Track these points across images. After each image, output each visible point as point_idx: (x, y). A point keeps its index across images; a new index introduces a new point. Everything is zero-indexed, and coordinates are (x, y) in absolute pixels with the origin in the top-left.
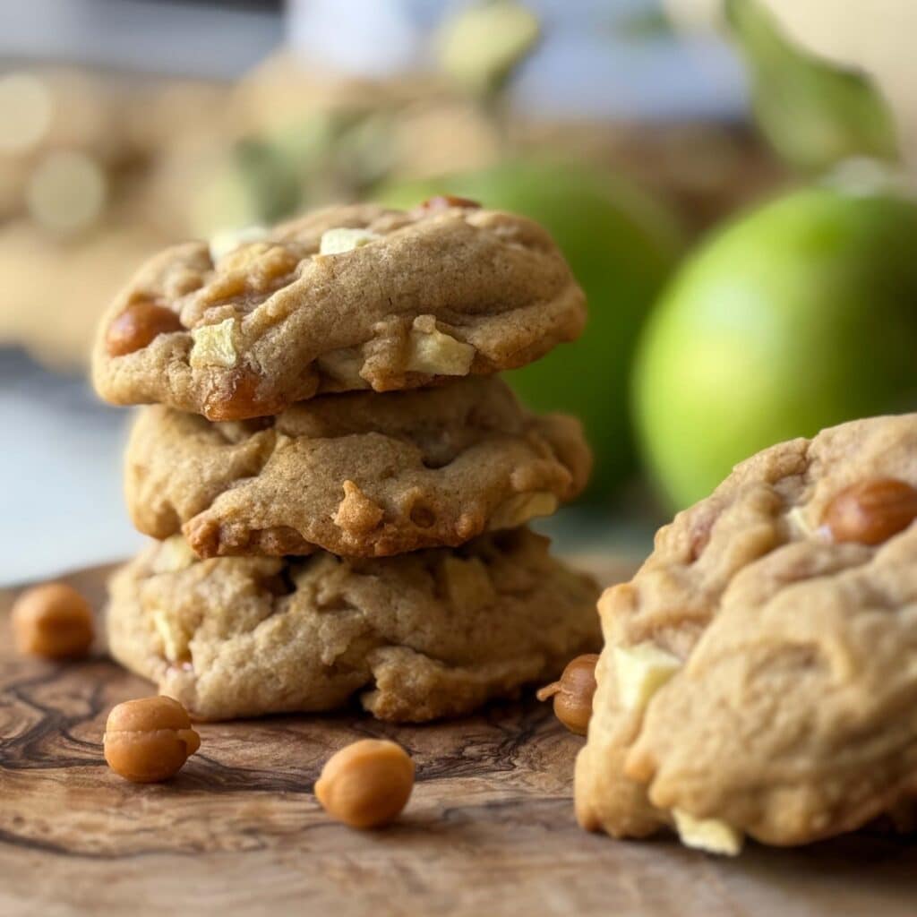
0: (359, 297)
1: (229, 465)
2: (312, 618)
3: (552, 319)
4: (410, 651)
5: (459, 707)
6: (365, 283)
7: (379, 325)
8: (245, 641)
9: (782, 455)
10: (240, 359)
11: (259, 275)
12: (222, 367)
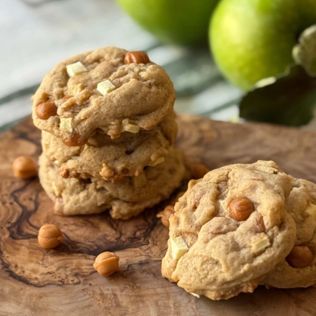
0: (107, 115)
1: (72, 152)
2: (95, 193)
3: (163, 114)
4: (122, 202)
5: (136, 215)
6: (109, 111)
7: (113, 123)
8: (77, 197)
9: (221, 175)
10: (74, 130)
11: (79, 101)
12: (69, 133)
